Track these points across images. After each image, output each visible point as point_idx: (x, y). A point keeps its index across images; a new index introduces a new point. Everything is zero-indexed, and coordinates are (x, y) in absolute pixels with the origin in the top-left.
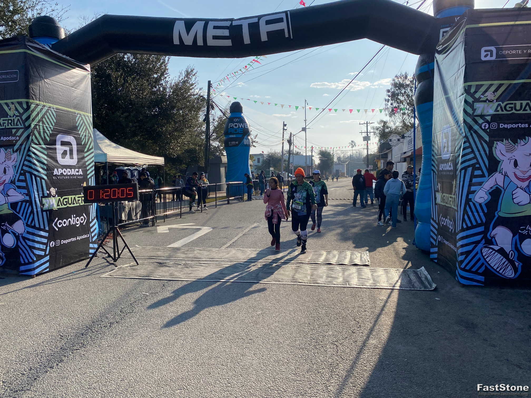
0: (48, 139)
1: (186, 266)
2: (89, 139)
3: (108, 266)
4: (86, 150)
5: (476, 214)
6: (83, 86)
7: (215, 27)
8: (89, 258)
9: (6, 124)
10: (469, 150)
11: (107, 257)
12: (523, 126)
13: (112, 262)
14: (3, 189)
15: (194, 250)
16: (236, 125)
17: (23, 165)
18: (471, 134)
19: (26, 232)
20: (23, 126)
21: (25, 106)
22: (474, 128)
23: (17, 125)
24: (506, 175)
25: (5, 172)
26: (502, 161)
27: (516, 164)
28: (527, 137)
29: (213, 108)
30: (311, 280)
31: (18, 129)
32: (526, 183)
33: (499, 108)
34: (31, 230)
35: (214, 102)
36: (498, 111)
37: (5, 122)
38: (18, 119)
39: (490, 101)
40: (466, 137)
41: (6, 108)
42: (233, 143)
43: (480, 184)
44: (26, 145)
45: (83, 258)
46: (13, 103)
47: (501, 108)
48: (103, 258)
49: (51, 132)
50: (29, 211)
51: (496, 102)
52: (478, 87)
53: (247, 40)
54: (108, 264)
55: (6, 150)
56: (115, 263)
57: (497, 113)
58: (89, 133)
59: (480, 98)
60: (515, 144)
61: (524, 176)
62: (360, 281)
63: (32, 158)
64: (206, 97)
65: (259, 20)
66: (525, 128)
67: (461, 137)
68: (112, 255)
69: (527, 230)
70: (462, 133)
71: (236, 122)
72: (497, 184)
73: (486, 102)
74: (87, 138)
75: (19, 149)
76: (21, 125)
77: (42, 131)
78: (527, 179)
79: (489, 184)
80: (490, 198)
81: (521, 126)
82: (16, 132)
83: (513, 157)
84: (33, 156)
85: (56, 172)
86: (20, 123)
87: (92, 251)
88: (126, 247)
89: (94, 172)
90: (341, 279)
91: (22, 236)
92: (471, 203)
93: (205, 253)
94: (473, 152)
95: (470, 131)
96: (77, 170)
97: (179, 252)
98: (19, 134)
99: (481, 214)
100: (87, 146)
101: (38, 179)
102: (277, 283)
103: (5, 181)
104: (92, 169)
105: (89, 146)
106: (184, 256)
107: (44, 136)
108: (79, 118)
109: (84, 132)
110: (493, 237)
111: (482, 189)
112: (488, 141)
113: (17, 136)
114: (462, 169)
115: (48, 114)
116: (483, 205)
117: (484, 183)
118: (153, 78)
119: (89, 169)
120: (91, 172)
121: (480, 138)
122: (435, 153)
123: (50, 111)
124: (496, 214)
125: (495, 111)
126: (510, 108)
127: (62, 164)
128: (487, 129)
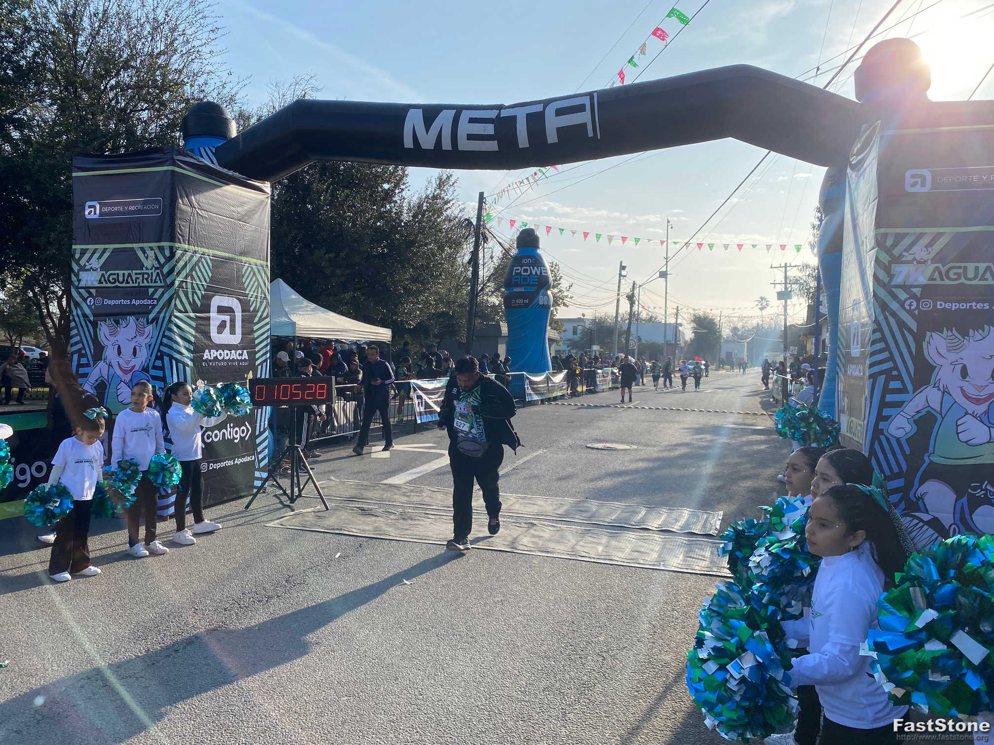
0: (199, 303)
1: (404, 517)
2: (261, 303)
3: (280, 509)
4: (256, 320)
5: (890, 456)
6: (256, 216)
7: (472, 120)
8: (251, 495)
9: (140, 280)
10: (882, 345)
11: (281, 495)
12: (979, 306)
13: (288, 503)
14: (131, 380)
15: (422, 491)
16: (525, 271)
17: (161, 343)
18: (886, 318)
20: (163, 284)
21: (167, 253)
22: (891, 306)
23: (155, 282)
24: (945, 392)
25: (135, 353)
26: (939, 367)
27: (964, 373)
28: (986, 327)
29: (485, 239)
30: (604, 554)
31: (156, 288)
32: (983, 408)
33: (936, 275)
35: (488, 231)
36: (935, 279)
37: (138, 276)
38: (158, 273)
39: (919, 262)
40: (876, 321)
41: (140, 254)
42: (520, 301)
43: (899, 404)
44: (165, 313)
45: (243, 494)
46: (151, 248)
47: (940, 273)
48: (276, 496)
49: (203, 292)
51: (932, 263)
52: (899, 238)
53: (523, 140)
54: (281, 506)
55: (138, 320)
56: (291, 504)
57: (934, 282)
58: (263, 292)
59: (901, 255)
60: (964, 338)
61: (976, 393)
62: (686, 561)
63: (174, 332)
64: (474, 221)
65: (545, 107)
66: (983, 311)
67: (870, 322)
68: (289, 492)
69: (984, 490)
70: (872, 315)
71: (527, 265)
72: (929, 406)
73: (913, 263)
74: (259, 300)
75: (156, 319)
76: (161, 282)
77: (190, 291)
78: (986, 400)
79: (916, 404)
80: (915, 429)
81: (976, 306)
82: (154, 293)
83: (962, 361)
84: (175, 329)
85: (206, 355)
86: (160, 279)
87: (258, 483)
88: (310, 480)
89: (268, 355)
90: (655, 555)
92: (882, 438)
94: (887, 348)
95: (883, 311)
96: (240, 351)
97: (397, 492)
98: (156, 296)
99: (900, 457)
100: (259, 314)
101: (181, 365)
102: (544, 554)
103: (134, 367)
104: (264, 351)
105: (263, 312)
106: (404, 499)
107: (194, 300)
108: (247, 269)
109: (254, 292)
110: (921, 498)
111: (901, 413)
112: (915, 330)
113: (155, 299)
114: (870, 376)
115: (200, 264)
116: (903, 441)
117: (906, 403)
118: (382, 192)
119: (259, 351)
120: (262, 356)
121: (902, 324)
122: (842, 345)
123: (203, 260)
124: (926, 458)
125: (929, 280)
126: (955, 274)
127: (217, 342)
128: (915, 309)
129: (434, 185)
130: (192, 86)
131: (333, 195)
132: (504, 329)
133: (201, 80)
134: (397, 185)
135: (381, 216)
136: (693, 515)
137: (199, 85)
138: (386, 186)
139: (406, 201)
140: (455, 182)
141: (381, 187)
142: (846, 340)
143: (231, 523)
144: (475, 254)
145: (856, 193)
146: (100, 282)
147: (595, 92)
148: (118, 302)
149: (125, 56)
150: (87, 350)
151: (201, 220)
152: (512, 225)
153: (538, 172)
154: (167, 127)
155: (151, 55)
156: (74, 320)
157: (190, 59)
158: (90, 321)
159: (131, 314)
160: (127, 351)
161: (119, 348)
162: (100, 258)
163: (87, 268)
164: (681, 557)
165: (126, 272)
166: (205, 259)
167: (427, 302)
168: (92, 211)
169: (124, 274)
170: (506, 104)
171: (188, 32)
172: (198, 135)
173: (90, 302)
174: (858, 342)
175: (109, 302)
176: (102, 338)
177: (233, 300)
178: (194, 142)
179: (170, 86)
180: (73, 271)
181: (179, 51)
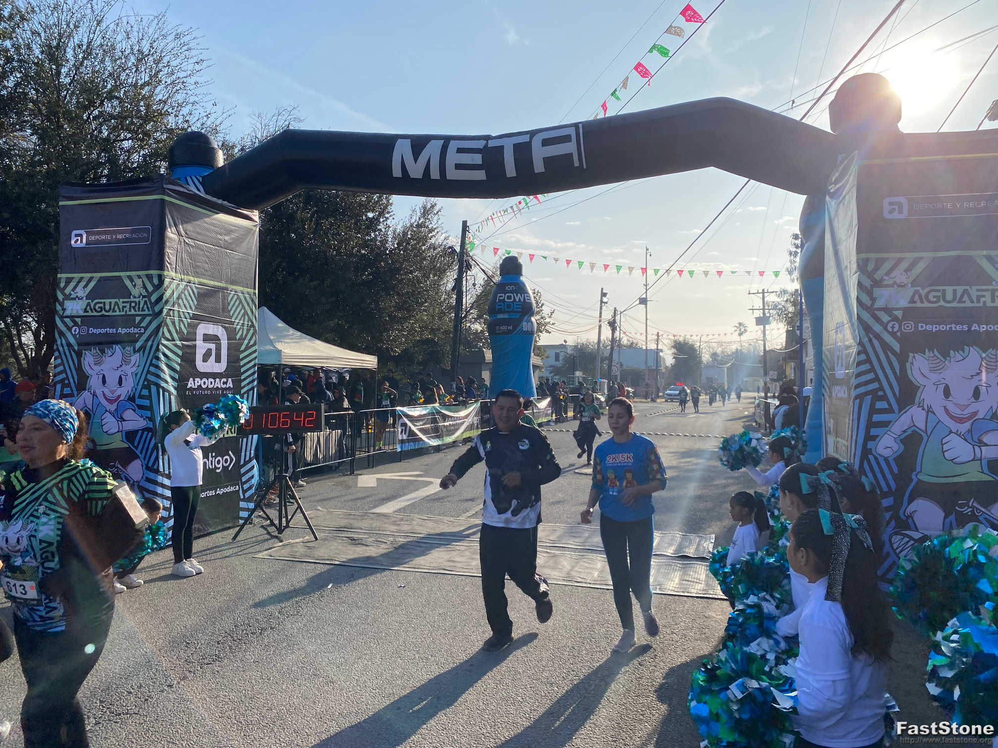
0: (185, 332)
1: (395, 546)
2: (248, 330)
3: (270, 539)
4: (243, 348)
5: (879, 476)
6: (244, 244)
7: (460, 150)
8: (238, 526)
9: (127, 309)
10: (866, 367)
11: (269, 526)
12: (959, 328)
13: (276, 534)
14: (116, 410)
15: (412, 520)
16: (509, 297)
17: (148, 372)
18: (870, 340)
19: (144, 478)
20: (151, 312)
21: (156, 281)
22: (874, 328)
23: (143, 310)
24: (930, 411)
25: (120, 382)
26: (922, 387)
27: (947, 393)
28: (966, 348)
29: (469, 267)
30: (599, 579)
31: (144, 317)
32: (967, 426)
33: (917, 298)
34: (152, 475)
35: (472, 258)
36: (915, 302)
37: (125, 304)
38: (146, 302)
39: (899, 286)
40: (860, 343)
41: (128, 283)
42: (504, 328)
43: (886, 424)
44: (153, 341)
45: (228, 525)
46: (139, 277)
47: (920, 296)
49: (189, 321)
50: (151, 446)
51: (912, 287)
52: (879, 263)
53: (511, 170)
54: (267, 537)
55: (124, 349)
56: (280, 535)
57: (914, 305)
58: (250, 320)
59: (882, 279)
60: (946, 359)
61: (959, 412)
62: (682, 584)
63: (161, 361)
64: (458, 249)
65: (531, 138)
66: (962, 332)
67: (854, 344)
68: (276, 522)
69: (971, 507)
70: (856, 337)
71: (511, 292)
72: (915, 426)
73: (893, 286)
74: (245, 328)
75: (143, 348)
76: (149, 310)
77: (176, 319)
78: (968, 419)
79: (902, 423)
80: (902, 447)
81: (955, 328)
82: (141, 321)
83: (943, 381)
84: (162, 358)
85: (191, 384)
86: (148, 308)
87: (243, 514)
88: (299, 511)
89: (255, 383)
91: (138, 486)
92: (870, 457)
93: (430, 524)
94: (872, 370)
95: (867, 334)
96: (224, 380)
97: (386, 521)
98: (143, 324)
99: (889, 477)
100: (246, 342)
101: (167, 394)
103: (119, 396)
104: (251, 378)
105: (250, 340)
106: (394, 528)
107: (180, 328)
108: (233, 297)
109: (240, 320)
110: (910, 516)
111: (889, 433)
112: (898, 351)
113: (143, 327)
114: (856, 398)
115: (186, 292)
116: (891, 459)
117: (892, 423)
118: (367, 220)
119: (245, 379)
120: (248, 384)
121: (885, 346)
122: (827, 367)
123: (189, 288)
124: (914, 477)
125: (910, 302)
126: (934, 297)
127: (202, 371)
128: (896, 332)
129: (419, 214)
130: (176, 116)
131: (317, 224)
132: (488, 355)
133: (185, 111)
134: (381, 214)
135: (365, 244)
136: (684, 538)
137: (183, 115)
138: (370, 215)
139: (391, 229)
140: (440, 211)
141: (366, 216)
142: (830, 363)
143: (218, 555)
144: (459, 282)
145: (836, 220)
146: (86, 311)
147: (580, 123)
148: (103, 331)
149: (109, 86)
150: (71, 380)
151: (188, 248)
152: (496, 253)
153: (522, 201)
154: (151, 156)
155: (135, 85)
156: (58, 349)
157: (174, 89)
158: (74, 351)
159: (117, 343)
160: (112, 380)
161: (104, 377)
162: (86, 286)
163: (72, 296)
164: (677, 580)
165: (113, 301)
166: (191, 287)
167: (413, 329)
168: (79, 240)
169: (110, 303)
170: (494, 134)
171: (173, 63)
172: (184, 165)
173: (75, 331)
174: (842, 363)
175: (95, 331)
176: (86, 368)
177: (218, 329)
178: (180, 172)
179: (154, 116)
180: (57, 299)
181: (163, 82)
